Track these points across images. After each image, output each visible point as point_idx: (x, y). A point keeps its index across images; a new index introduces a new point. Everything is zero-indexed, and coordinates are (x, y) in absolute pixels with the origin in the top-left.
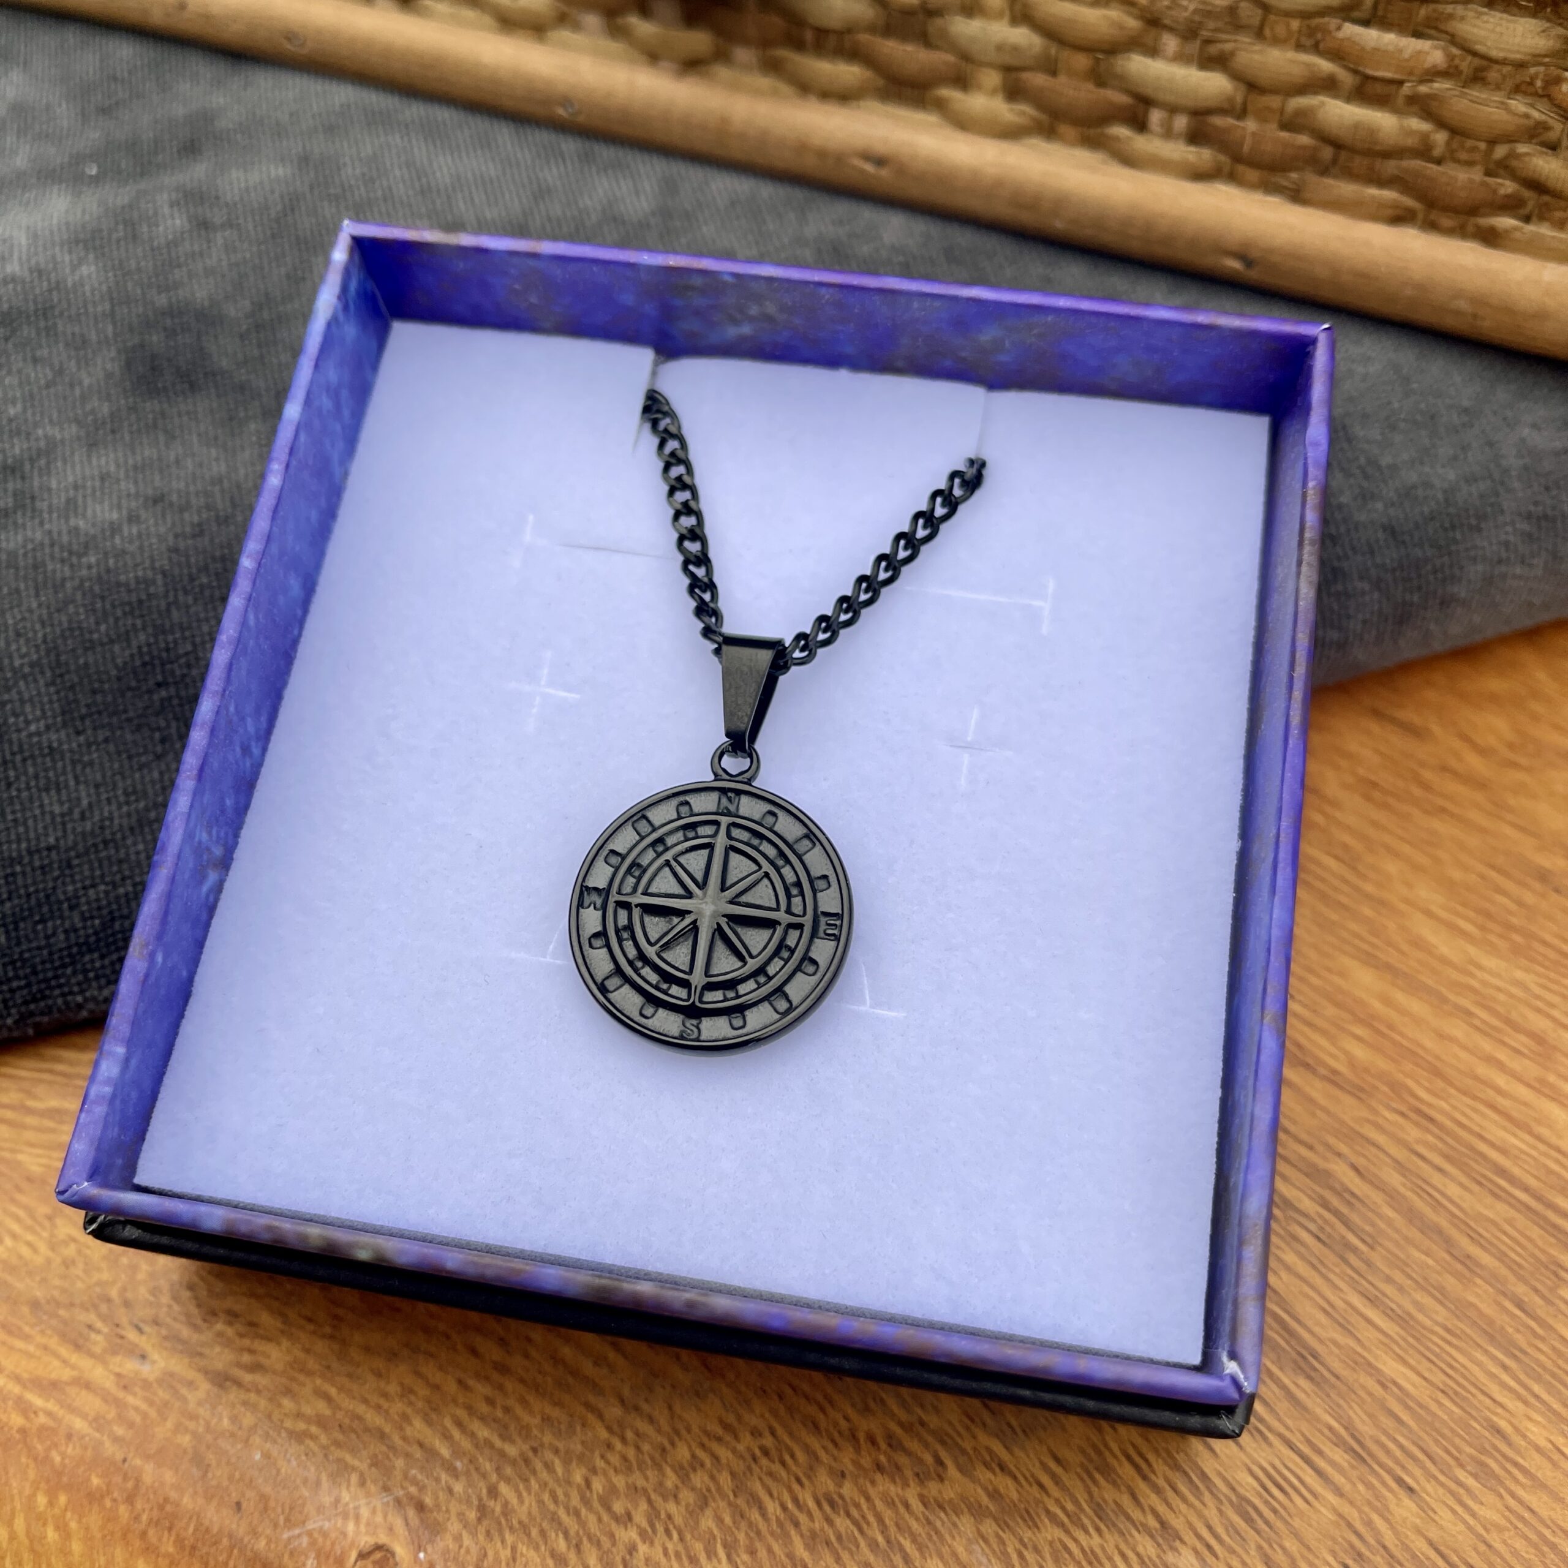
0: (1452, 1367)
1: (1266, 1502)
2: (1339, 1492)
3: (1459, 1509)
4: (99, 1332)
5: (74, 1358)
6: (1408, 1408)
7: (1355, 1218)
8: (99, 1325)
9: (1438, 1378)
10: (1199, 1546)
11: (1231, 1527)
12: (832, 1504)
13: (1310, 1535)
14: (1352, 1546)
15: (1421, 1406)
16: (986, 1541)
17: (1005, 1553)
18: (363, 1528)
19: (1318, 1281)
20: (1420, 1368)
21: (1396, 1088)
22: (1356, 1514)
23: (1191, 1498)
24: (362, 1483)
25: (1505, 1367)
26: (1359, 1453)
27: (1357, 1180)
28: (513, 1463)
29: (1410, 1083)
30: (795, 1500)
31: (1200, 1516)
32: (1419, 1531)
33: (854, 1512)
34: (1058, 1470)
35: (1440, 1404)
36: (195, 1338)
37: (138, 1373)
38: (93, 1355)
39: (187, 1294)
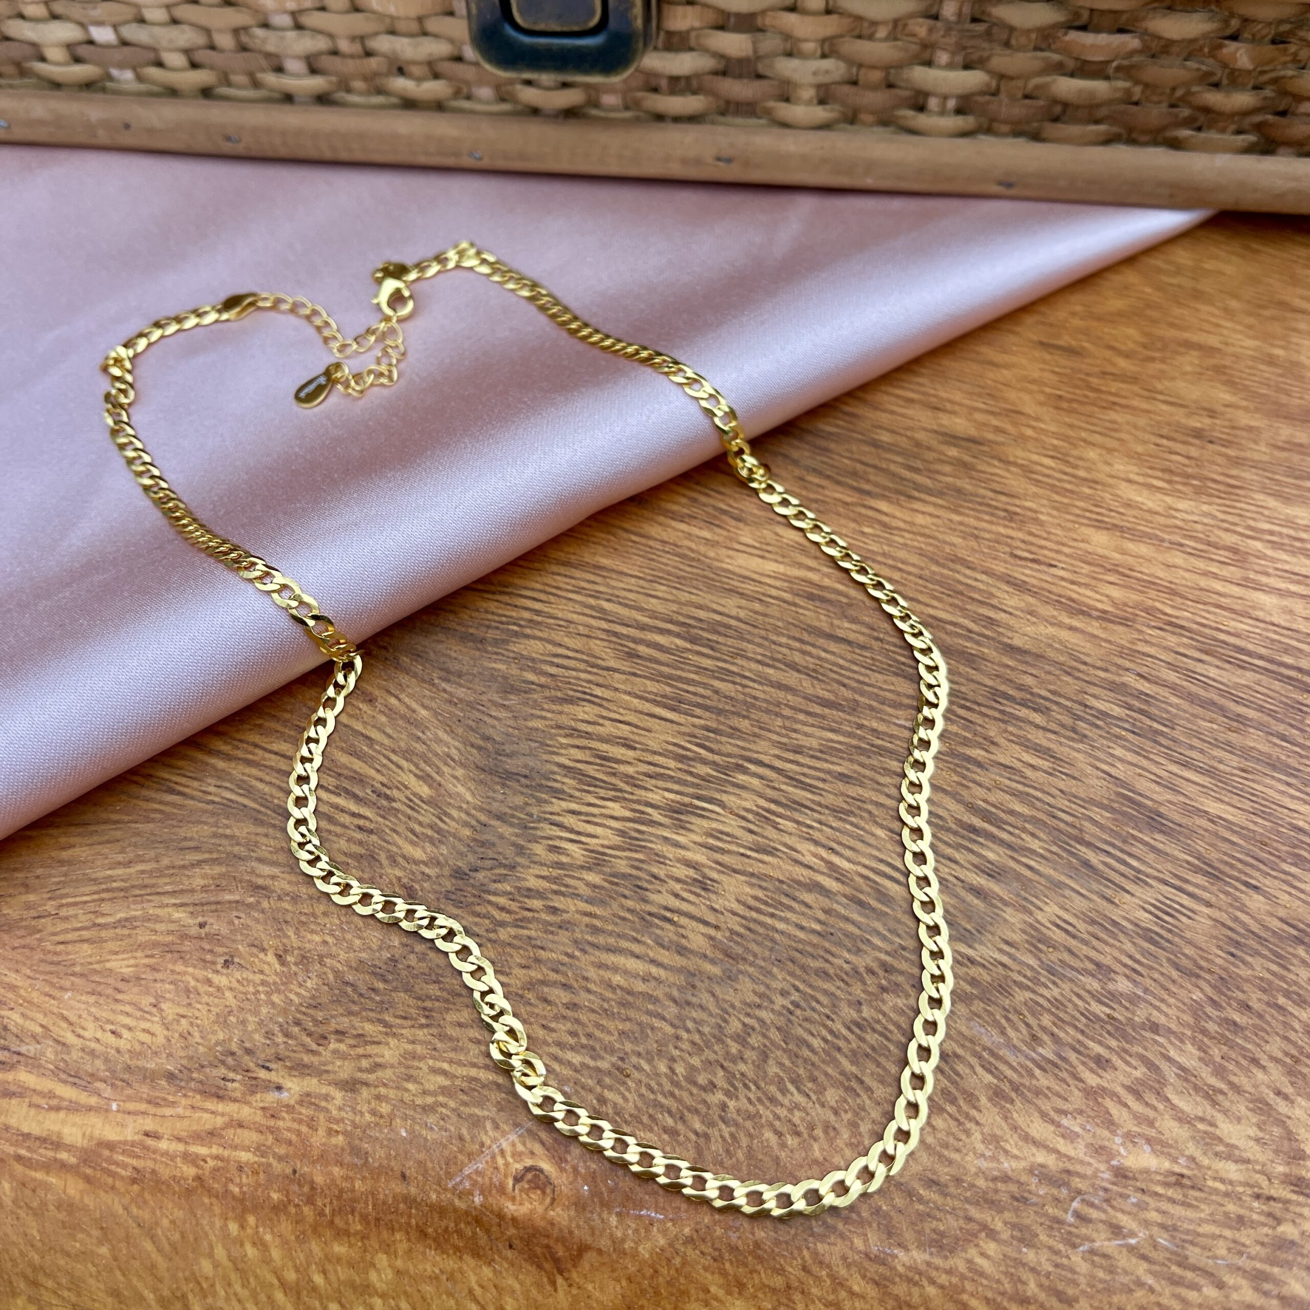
0: (1255, 795)
1: (1163, 927)
2: (1208, 904)
3: (1292, 891)
4: (233, 1081)
5: (221, 1107)
7: (1154, 710)
8: (231, 1075)
9: (1247, 805)
10: (1127, 972)
11: (1144, 952)
12: (858, 1025)
13: (1199, 940)
15: (1243, 828)
16: (979, 1017)
17: (995, 1021)
18: (510, 1159)
19: (1145, 763)
21: (1148, 611)
22: (1225, 915)
23: (1111, 941)
24: (497, 1127)
25: (1289, 784)
26: (1214, 874)
27: (1147, 684)
28: (609, 1073)
29: (1158, 605)
30: (831, 1032)
31: (1122, 951)
32: (1270, 914)
33: (878, 1027)
34: (1013, 951)
35: (1255, 823)
36: (315, 1060)
37: (279, 1102)
38: (235, 1100)
39: (296, 1030)
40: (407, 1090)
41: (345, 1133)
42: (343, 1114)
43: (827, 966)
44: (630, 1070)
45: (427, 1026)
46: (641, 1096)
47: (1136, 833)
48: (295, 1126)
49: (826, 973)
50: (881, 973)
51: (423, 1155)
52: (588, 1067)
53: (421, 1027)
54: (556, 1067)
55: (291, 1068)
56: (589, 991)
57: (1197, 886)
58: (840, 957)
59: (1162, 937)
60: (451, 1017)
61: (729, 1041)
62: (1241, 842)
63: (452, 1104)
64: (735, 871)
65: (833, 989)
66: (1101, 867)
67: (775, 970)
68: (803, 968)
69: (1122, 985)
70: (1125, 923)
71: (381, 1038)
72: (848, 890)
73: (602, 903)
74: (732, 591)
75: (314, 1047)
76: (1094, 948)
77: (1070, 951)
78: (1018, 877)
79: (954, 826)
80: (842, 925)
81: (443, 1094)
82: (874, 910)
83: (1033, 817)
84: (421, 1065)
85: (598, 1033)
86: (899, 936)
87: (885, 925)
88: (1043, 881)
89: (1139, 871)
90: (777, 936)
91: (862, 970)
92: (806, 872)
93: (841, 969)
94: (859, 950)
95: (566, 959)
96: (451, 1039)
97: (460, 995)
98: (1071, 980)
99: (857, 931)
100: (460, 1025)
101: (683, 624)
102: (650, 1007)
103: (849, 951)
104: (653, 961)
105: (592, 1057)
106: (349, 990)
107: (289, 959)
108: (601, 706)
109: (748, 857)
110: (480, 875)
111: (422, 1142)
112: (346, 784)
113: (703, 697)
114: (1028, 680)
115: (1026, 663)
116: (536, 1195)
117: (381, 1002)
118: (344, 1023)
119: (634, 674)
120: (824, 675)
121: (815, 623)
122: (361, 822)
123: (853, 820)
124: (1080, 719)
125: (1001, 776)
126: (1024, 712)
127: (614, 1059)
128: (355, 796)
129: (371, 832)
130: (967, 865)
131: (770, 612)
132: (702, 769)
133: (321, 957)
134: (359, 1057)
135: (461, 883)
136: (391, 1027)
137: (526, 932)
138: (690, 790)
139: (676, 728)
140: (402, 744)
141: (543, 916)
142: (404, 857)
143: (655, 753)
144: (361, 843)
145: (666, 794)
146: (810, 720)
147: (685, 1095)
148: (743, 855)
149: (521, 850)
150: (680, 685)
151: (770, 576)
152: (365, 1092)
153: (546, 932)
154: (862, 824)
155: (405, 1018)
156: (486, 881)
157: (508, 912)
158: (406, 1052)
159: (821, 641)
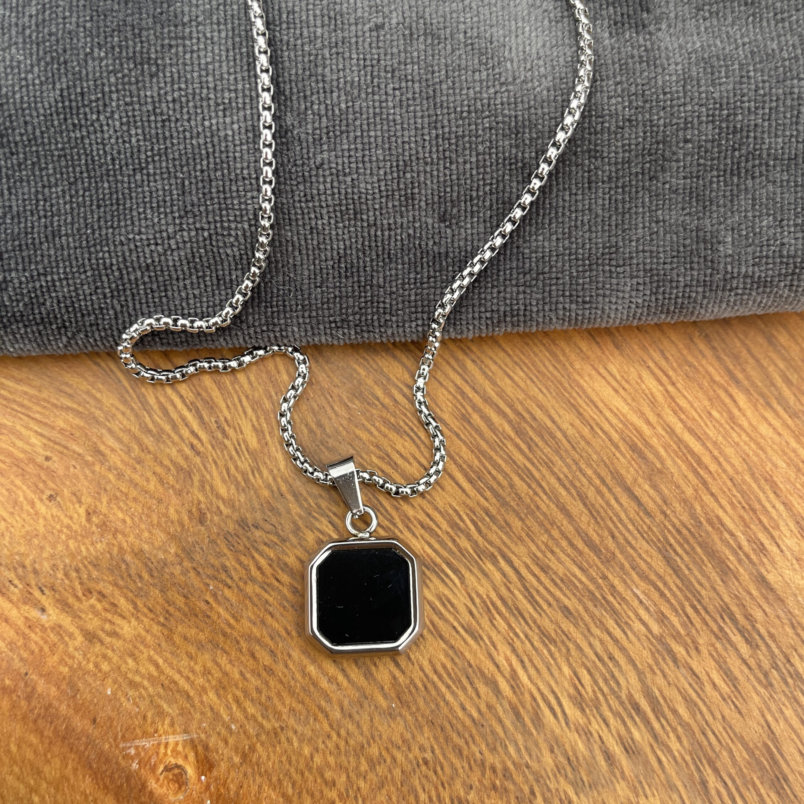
4: (16, 586)
8: (16, 581)
18: (169, 752)
24: (172, 725)
28: (268, 733)
36: (77, 605)
37: (39, 620)
38: (11, 601)
39: (74, 574)
40: (126, 663)
41: (71, 668)
42: (76, 654)
43: (465, 747)
44: (283, 739)
45: (163, 625)
47: (757, 782)
48: (41, 643)
49: (460, 751)
50: (500, 775)
51: (114, 715)
53: (159, 623)
54: (234, 708)
55: (58, 600)
56: (286, 666)
58: (478, 745)
60: (181, 629)
61: (363, 760)
63: (151, 691)
64: (441, 637)
65: (458, 766)
66: (713, 792)
67: (426, 729)
68: (447, 739)
71: (127, 615)
72: (514, 700)
74: (575, 407)
75: (80, 594)
78: (646, 763)
79: (624, 697)
80: (494, 723)
81: (149, 680)
82: (524, 725)
83: (688, 724)
84: (145, 651)
85: (276, 701)
86: (530, 755)
87: (525, 741)
88: (662, 776)
90: (442, 704)
91: (487, 765)
92: (492, 668)
93: (474, 755)
94: (495, 749)
95: (283, 633)
96: (174, 643)
97: (196, 616)
99: (502, 734)
100: (185, 638)
101: (519, 414)
103: (487, 745)
105: (262, 715)
106: (124, 567)
107: (95, 519)
108: (418, 447)
109: (457, 632)
110: (258, 533)
111: (118, 705)
112: (199, 405)
113: (499, 484)
114: (758, 615)
115: (766, 599)
116: (174, 786)
117: (141, 589)
118: (108, 589)
119: (458, 435)
120: (602, 519)
121: (623, 472)
122: (195, 442)
123: (552, 648)
124: (777, 668)
125: (686, 678)
126: (737, 638)
127: (277, 725)
128: (201, 418)
129: (198, 453)
130: (614, 732)
131: (593, 442)
132: (464, 543)
133: (116, 531)
134: (106, 620)
135: (241, 531)
136: (138, 611)
137: (266, 596)
138: (446, 555)
139: (464, 497)
140: (256, 395)
141: (285, 591)
142: (212, 487)
143: (436, 509)
144: (186, 458)
145: (426, 547)
146: (569, 550)
147: (311, 778)
148: (454, 628)
149: (297, 530)
150: (487, 464)
151: (611, 410)
152: (98, 647)
153: (280, 604)
154: (557, 655)
155: (151, 611)
156: (259, 540)
157: (263, 573)
158: (139, 635)
159: (618, 490)
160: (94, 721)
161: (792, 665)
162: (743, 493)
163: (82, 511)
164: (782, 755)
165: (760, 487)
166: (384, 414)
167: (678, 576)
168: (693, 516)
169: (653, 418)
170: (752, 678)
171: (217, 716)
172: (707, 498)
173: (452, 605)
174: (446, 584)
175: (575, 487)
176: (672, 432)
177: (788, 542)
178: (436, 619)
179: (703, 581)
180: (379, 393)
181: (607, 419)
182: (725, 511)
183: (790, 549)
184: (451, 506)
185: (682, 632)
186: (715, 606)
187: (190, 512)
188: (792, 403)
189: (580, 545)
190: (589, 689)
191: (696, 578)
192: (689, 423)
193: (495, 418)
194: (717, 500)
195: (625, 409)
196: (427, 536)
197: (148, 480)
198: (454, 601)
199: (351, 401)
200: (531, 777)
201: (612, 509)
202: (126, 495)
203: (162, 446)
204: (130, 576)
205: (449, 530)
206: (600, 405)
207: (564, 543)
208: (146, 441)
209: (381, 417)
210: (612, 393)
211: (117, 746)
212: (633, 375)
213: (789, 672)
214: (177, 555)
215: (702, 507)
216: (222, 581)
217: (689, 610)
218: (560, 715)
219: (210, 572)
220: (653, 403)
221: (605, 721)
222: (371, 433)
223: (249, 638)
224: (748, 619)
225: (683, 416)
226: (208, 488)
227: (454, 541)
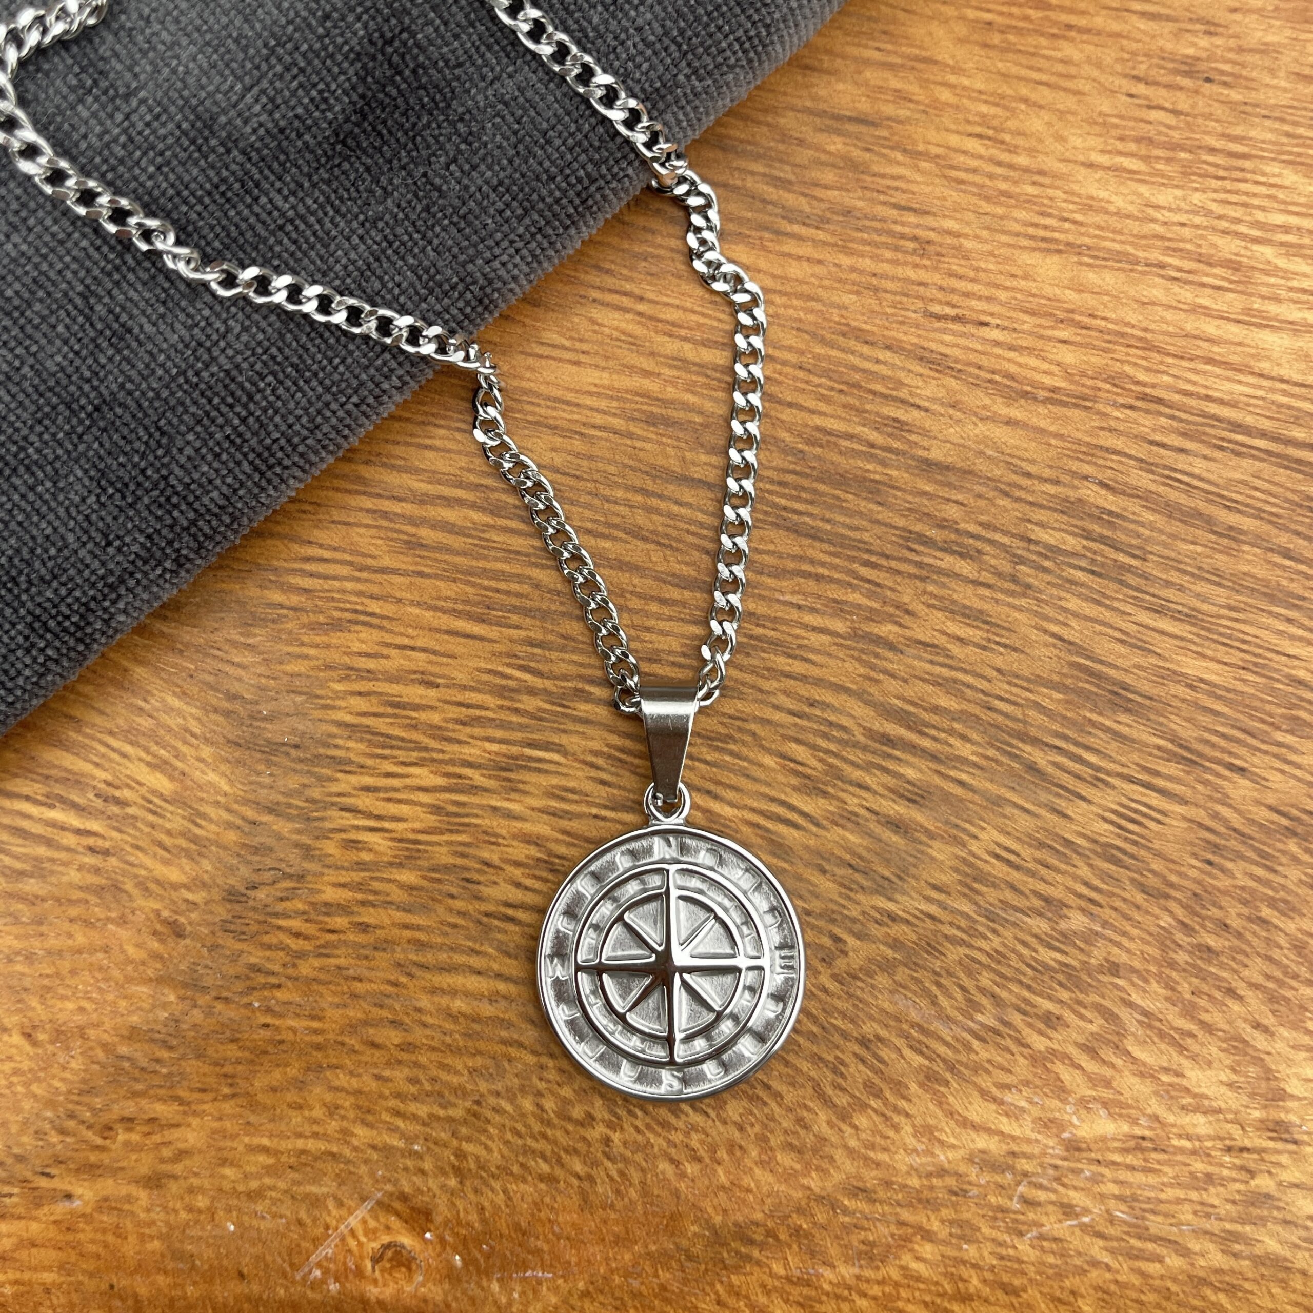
0: (1244, 642)
1: (1126, 839)
2: (1183, 801)
3: (1286, 768)
4: (11, 1195)
6: (1219, 697)
7: (1119, 536)
8: (6, 1189)
9: (1235, 657)
10: (1083, 904)
13: (1171, 850)
14: (1208, 842)
15: (1228, 690)
16: (905, 987)
17: (924, 989)
18: (363, 1239)
19: (1108, 616)
20: (1219, 656)
22: (1202, 813)
23: (1063, 866)
24: (340, 1204)
25: (1289, 620)
26: (1190, 759)
27: (1110, 497)
28: (465, 1122)
31: (1075, 878)
32: (1258, 803)
34: (942, 897)
35: (1243, 681)
36: (105, 1158)
37: (72, 1213)
38: (20, 1218)
39: (71, 1124)
40: (223, 1177)
41: (160, 1237)
42: (153, 1215)
44: (489, 1114)
45: (234, 1096)
46: (507, 1143)
47: (1094, 717)
48: (99, 1236)
51: (258, 1250)
52: (438, 1118)
53: (226, 1097)
54: (400, 1123)
55: (78, 1171)
56: (425, 1025)
57: (1169, 778)
59: (1125, 853)
60: (259, 1083)
62: (1226, 710)
63: (282, 1185)
66: (1050, 770)
69: (1077, 921)
70: (1079, 841)
71: (178, 1118)
73: (425, 909)
74: (540, 425)
75: (99, 1141)
76: (1043, 879)
77: (1013, 888)
78: (947, 797)
79: (862, 739)
81: (268, 1174)
83: (963, 712)
84: (235, 1144)
85: (444, 1076)
88: (977, 798)
89: (1098, 769)
95: (390, 989)
96: (265, 1108)
97: (266, 1052)
98: (1015, 924)
100: (274, 1090)
102: (504, 1034)
104: (499, 976)
105: (441, 1106)
106: (126, 1065)
107: (41, 1036)
108: (381, 628)
109: (604, 819)
110: (261, 894)
111: (254, 1234)
112: (58, 790)
113: (519, 595)
114: (952, 512)
115: (949, 485)
116: (401, 1273)
117: (170, 1075)
118: (129, 1108)
119: (421, 574)
120: (679, 541)
121: (661, 461)
122: (91, 841)
123: (732, 747)
124: (1021, 561)
125: (920, 659)
126: (947, 561)
127: (468, 1104)
128: (74, 806)
129: (106, 853)
130: (880, 790)
131: (595, 451)
132: (530, 703)
133: (81, 1028)
134: (158, 1146)
135: (238, 907)
136: (189, 1104)
137: (333, 961)
138: (518, 736)
139: (488, 647)
140: (121, 722)
141: (351, 937)
142: (158, 882)
143: (464, 688)
144: (97, 871)
145: (487, 745)
146: (666, 611)
147: (559, 1134)
148: (596, 817)
149: (307, 852)
150: (486, 583)
151: (590, 394)
152: (174, 1187)
153: (358, 957)
154: (745, 751)
155: (203, 1091)
156: (270, 900)
157: (306, 938)
158: (214, 1132)
159: (671, 489)
160: (241, 1275)
161: (1037, 543)
162: (826, 373)
163: (16, 1039)
164: (1101, 662)
165: (843, 350)
166: (304, 619)
167: (822, 540)
168: (786, 450)
169: (646, 364)
170: (1000, 596)
171: (386, 1151)
172: (787, 415)
173: (573, 791)
174: (547, 772)
175: (616, 526)
176: (682, 363)
177: (927, 392)
178: (565, 824)
179: (856, 522)
180: (277, 597)
181: (592, 409)
182: (824, 414)
183: (934, 400)
184: (479, 670)
185: (875, 605)
186: (893, 543)
187: (155, 933)
188: (807, 209)
189: (674, 594)
190: (814, 763)
191: (844, 525)
192: (698, 336)
193: (450, 515)
194: (801, 408)
195: (605, 378)
196: (477, 731)
197: (70, 935)
198: (572, 784)
199: (248, 635)
200: (821, 923)
201: (681, 518)
202: (58, 974)
203: (53, 879)
204: (143, 1069)
205: (500, 702)
206: (570, 396)
207: (654, 607)
208: (27, 888)
209: (303, 626)
210: (574, 369)
211: (294, 1282)
212: (583, 326)
213: (1040, 554)
214: (182, 999)
215: (789, 430)
216: (264, 987)
217: (864, 571)
218: (800, 821)
219: (239, 986)
220: (634, 343)
221: (860, 786)
222: (306, 657)
223: (352, 1027)
224: (943, 527)
225: (683, 332)
226: (152, 886)
227: (517, 711)
